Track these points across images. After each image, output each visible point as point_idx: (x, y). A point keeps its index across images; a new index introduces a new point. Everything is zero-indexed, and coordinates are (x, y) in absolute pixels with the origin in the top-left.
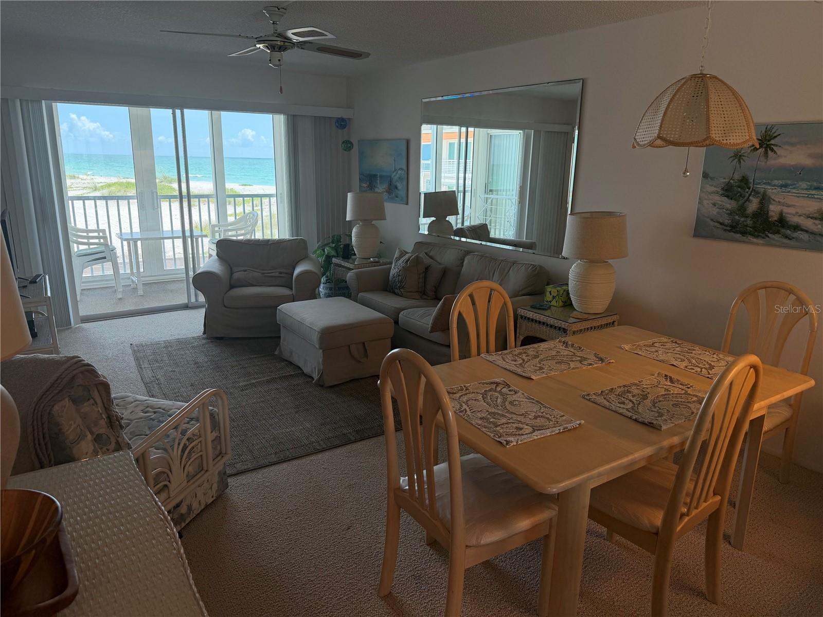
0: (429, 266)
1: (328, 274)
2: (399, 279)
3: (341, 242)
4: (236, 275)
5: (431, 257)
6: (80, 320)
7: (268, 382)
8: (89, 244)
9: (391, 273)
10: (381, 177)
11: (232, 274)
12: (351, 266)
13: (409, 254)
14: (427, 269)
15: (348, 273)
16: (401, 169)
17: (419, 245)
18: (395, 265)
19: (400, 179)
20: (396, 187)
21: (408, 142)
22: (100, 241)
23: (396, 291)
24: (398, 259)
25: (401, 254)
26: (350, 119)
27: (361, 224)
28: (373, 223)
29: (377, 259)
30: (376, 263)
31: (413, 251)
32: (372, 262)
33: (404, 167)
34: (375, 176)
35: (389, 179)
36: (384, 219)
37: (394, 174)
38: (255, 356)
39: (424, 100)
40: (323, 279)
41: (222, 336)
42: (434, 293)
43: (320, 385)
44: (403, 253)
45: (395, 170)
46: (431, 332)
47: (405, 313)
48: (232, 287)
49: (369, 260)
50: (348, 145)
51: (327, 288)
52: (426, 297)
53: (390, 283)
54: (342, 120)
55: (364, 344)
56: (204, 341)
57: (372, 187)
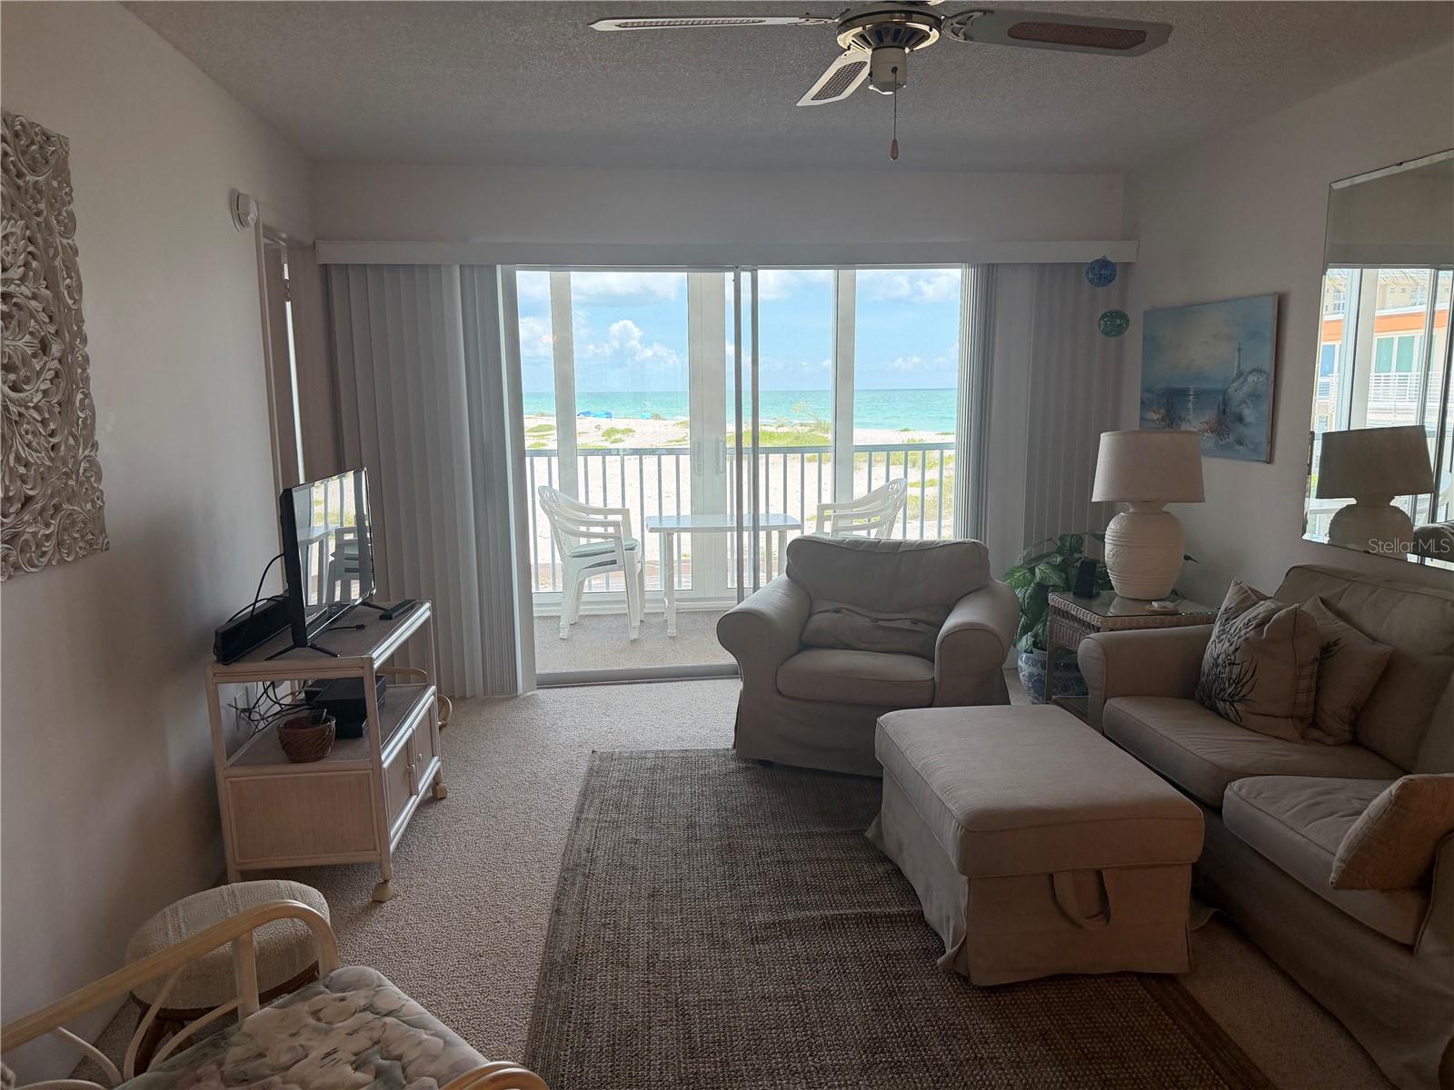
0: (1335, 643)
1: (1039, 628)
2: (1231, 672)
3: (1081, 552)
4: (819, 620)
5: (1341, 615)
6: (535, 684)
7: (827, 924)
8: (588, 535)
9: (1208, 652)
10: (1198, 394)
11: (810, 615)
12: (1095, 620)
13: (1268, 603)
14: (1328, 650)
15: (1083, 635)
16: (1259, 371)
17: (1301, 576)
18: (1223, 632)
19: (1254, 396)
20: (1240, 419)
21: (1281, 302)
22: (606, 530)
23: (1220, 705)
24: (1233, 614)
25: (1243, 600)
26: (1127, 265)
27: (1131, 510)
28: (1165, 509)
29: (1169, 605)
30: (1170, 617)
31: (1281, 594)
32: (1156, 613)
33: (1268, 365)
34: (1183, 393)
35: (1221, 398)
36: (1199, 498)
37: (1236, 384)
38: (824, 829)
39: (1336, 186)
40: (1025, 642)
41: (770, 759)
42: (1347, 728)
43: (958, 974)
44: (1250, 598)
45: (1240, 374)
46: (1339, 885)
47: (1244, 792)
48: (805, 646)
49: (1147, 607)
50: (1116, 322)
51: (1034, 663)
52: (1317, 734)
53: (1203, 679)
54: (1104, 264)
55: (1099, 873)
56: (733, 765)
57: (1171, 419)
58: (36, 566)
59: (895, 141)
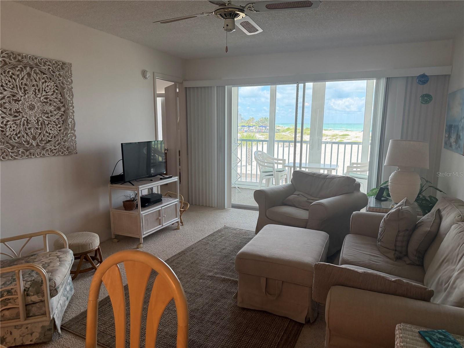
6: (231, 206)
10: (454, 127)
19: (462, 128)
20: (460, 137)
27: (399, 170)
35: (457, 129)
37: (460, 123)
48: (284, 204)
50: (425, 98)
54: (422, 76)
58: (50, 155)
59: (227, 47)
